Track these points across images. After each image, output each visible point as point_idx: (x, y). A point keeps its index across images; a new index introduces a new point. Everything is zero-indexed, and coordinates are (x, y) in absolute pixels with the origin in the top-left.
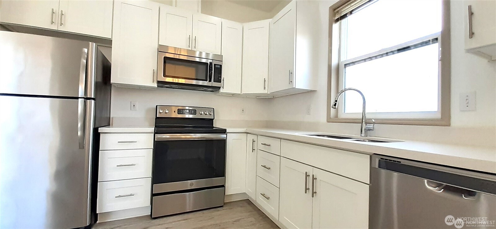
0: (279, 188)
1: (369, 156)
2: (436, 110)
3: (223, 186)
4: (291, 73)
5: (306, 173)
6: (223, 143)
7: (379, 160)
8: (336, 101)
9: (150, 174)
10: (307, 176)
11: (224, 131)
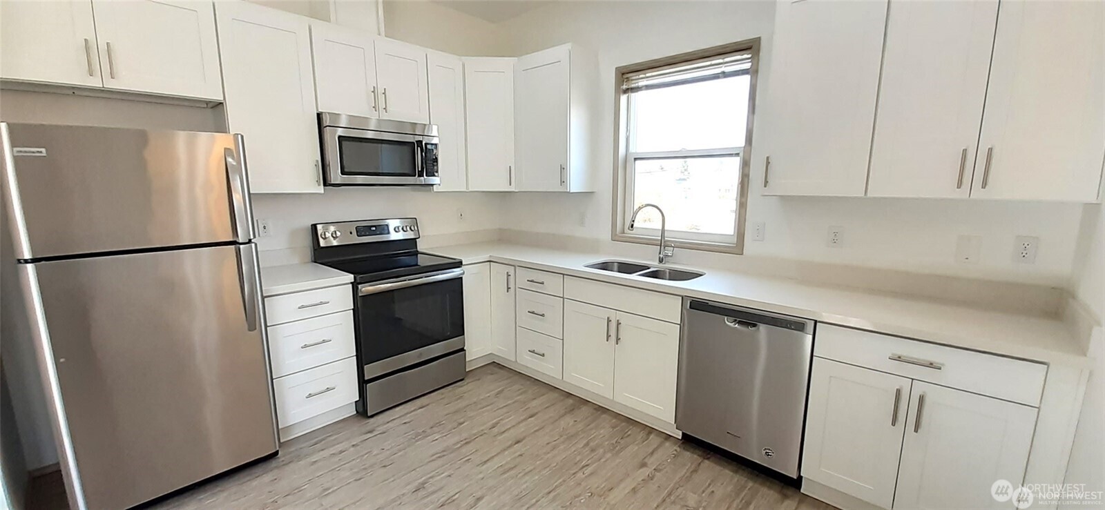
0: (563, 339)
1: (681, 298)
2: (732, 233)
3: (463, 350)
4: (562, 169)
5: (608, 318)
6: (459, 281)
7: (691, 302)
8: (633, 221)
9: (353, 351)
10: (609, 321)
11: (459, 264)
